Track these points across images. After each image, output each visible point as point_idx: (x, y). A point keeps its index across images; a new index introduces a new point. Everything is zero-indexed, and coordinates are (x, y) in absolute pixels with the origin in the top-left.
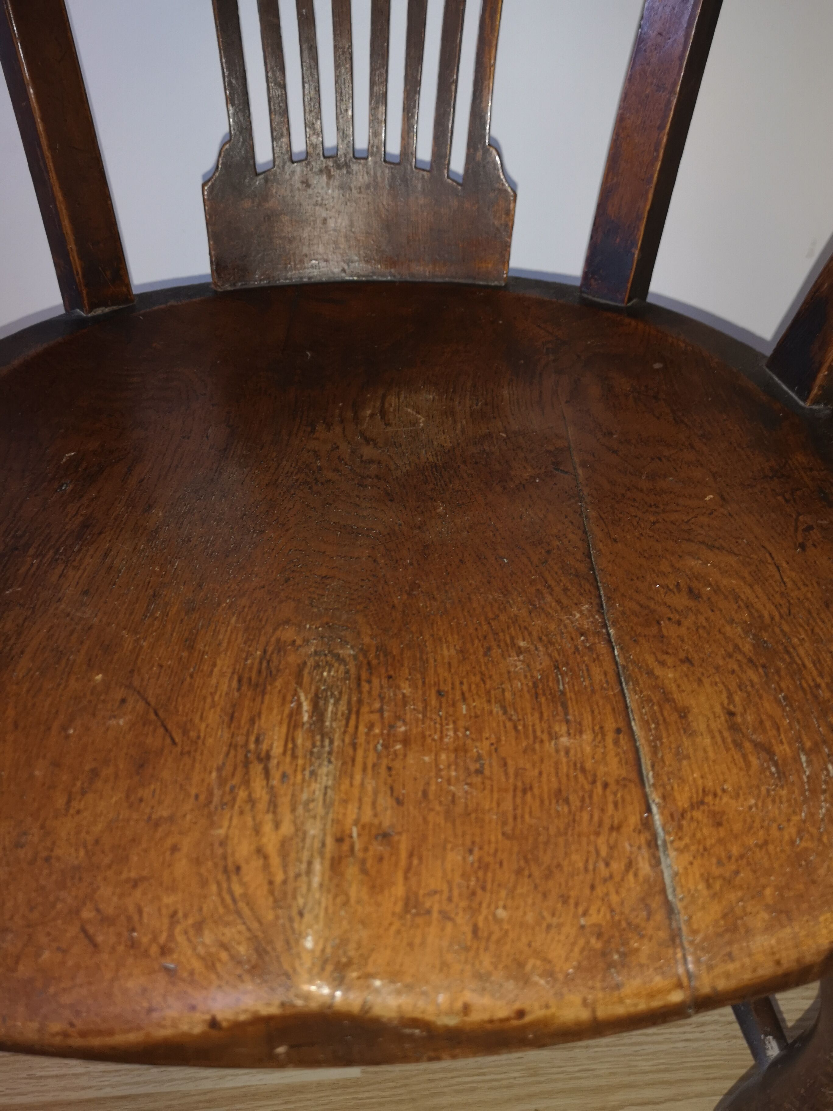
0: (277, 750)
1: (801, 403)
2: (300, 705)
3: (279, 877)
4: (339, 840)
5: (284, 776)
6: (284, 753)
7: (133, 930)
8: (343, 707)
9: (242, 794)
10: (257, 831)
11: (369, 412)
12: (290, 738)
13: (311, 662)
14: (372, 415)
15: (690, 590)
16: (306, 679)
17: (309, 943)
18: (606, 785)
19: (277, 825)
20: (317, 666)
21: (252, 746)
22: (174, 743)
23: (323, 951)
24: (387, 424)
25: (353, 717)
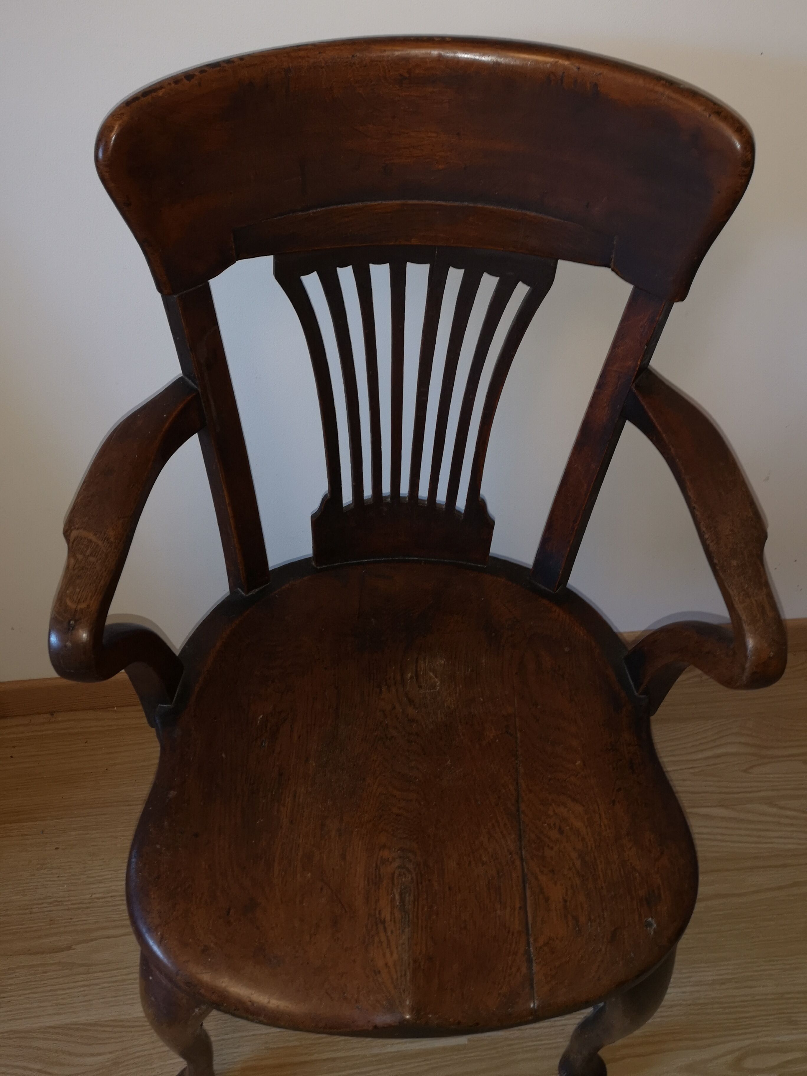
0: (388, 918)
1: (635, 692)
2: (394, 896)
3: (395, 977)
4: (415, 961)
5: (392, 932)
6: (391, 920)
7: (344, 993)
8: (412, 898)
9: (376, 939)
10: (384, 955)
11: (409, 675)
12: (392, 913)
13: (397, 872)
14: (411, 677)
15: (560, 828)
16: (396, 882)
17: (408, 1003)
18: (513, 934)
19: (392, 954)
20: (400, 875)
21: (377, 916)
22: (346, 911)
23: (412, 1005)
24: (420, 687)
25: (416, 903)
